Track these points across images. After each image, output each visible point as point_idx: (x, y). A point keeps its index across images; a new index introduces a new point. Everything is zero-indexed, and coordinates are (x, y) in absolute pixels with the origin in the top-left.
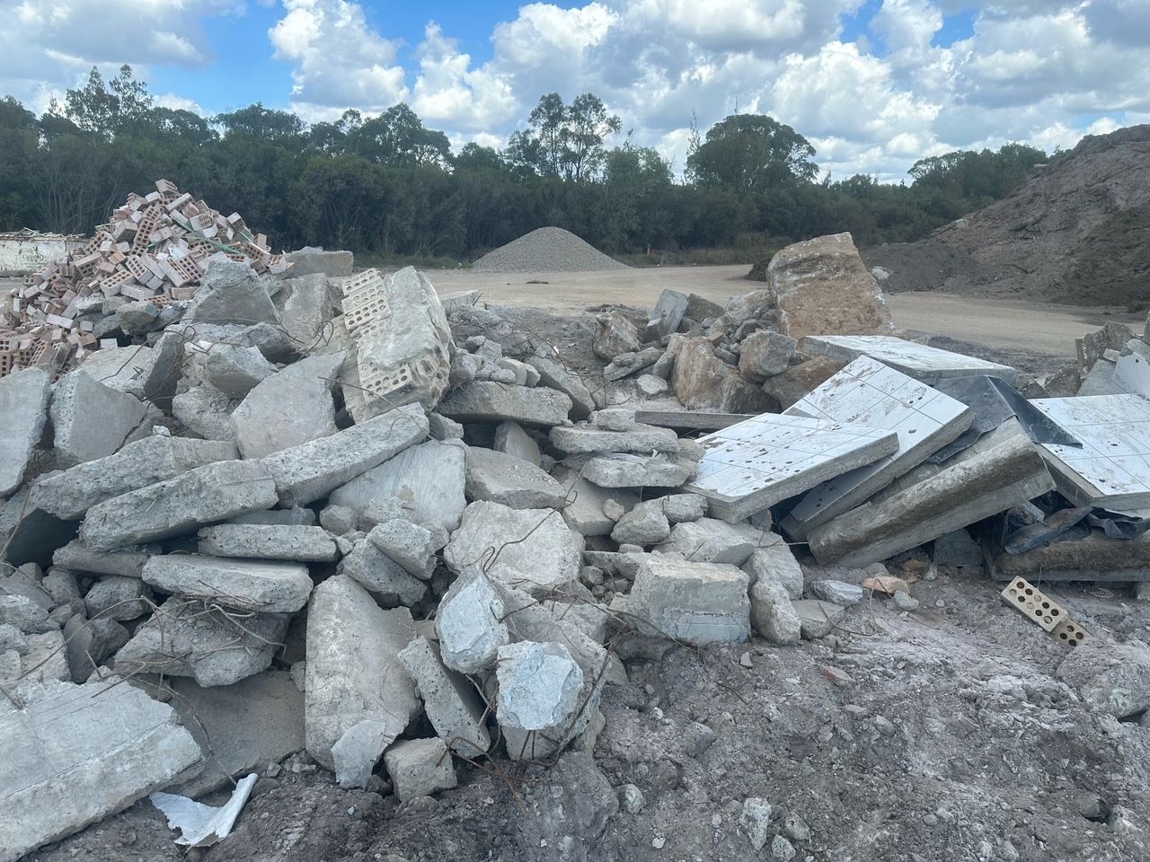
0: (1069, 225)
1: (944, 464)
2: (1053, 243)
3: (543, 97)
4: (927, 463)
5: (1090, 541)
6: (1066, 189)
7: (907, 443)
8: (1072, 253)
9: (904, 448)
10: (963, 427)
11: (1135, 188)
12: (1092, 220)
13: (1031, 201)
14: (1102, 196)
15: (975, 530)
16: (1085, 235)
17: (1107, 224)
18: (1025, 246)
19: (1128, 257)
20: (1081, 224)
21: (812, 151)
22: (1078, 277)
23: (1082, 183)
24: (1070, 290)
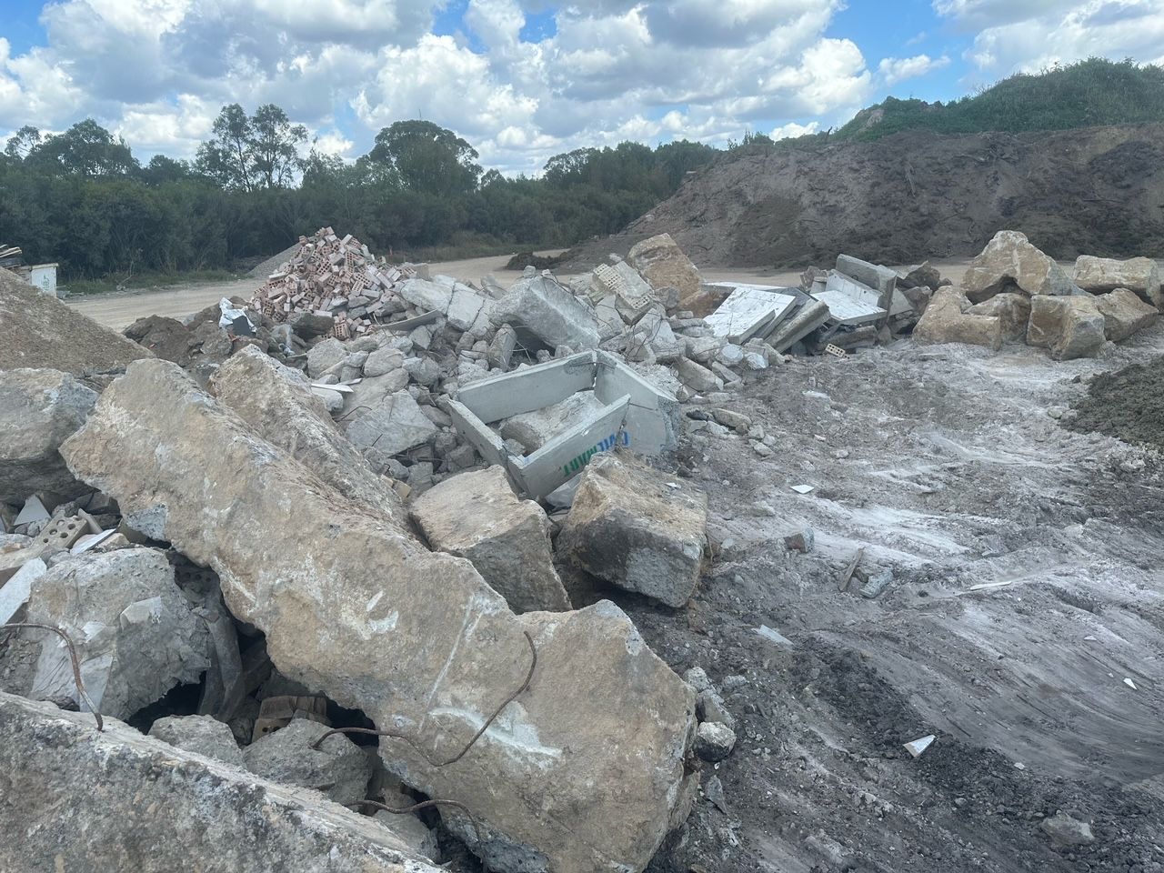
0: (722, 215)
1: (791, 318)
2: (715, 228)
3: (224, 108)
4: (785, 319)
5: (842, 334)
6: (714, 189)
7: (778, 313)
8: (730, 235)
9: (777, 315)
10: (794, 304)
11: (757, 188)
12: (736, 211)
13: (694, 199)
14: (739, 195)
15: (803, 340)
16: (734, 221)
17: (746, 214)
18: (699, 232)
19: (763, 235)
20: (730, 214)
21: (475, 154)
22: (738, 250)
23: (723, 186)
24: (735, 259)
